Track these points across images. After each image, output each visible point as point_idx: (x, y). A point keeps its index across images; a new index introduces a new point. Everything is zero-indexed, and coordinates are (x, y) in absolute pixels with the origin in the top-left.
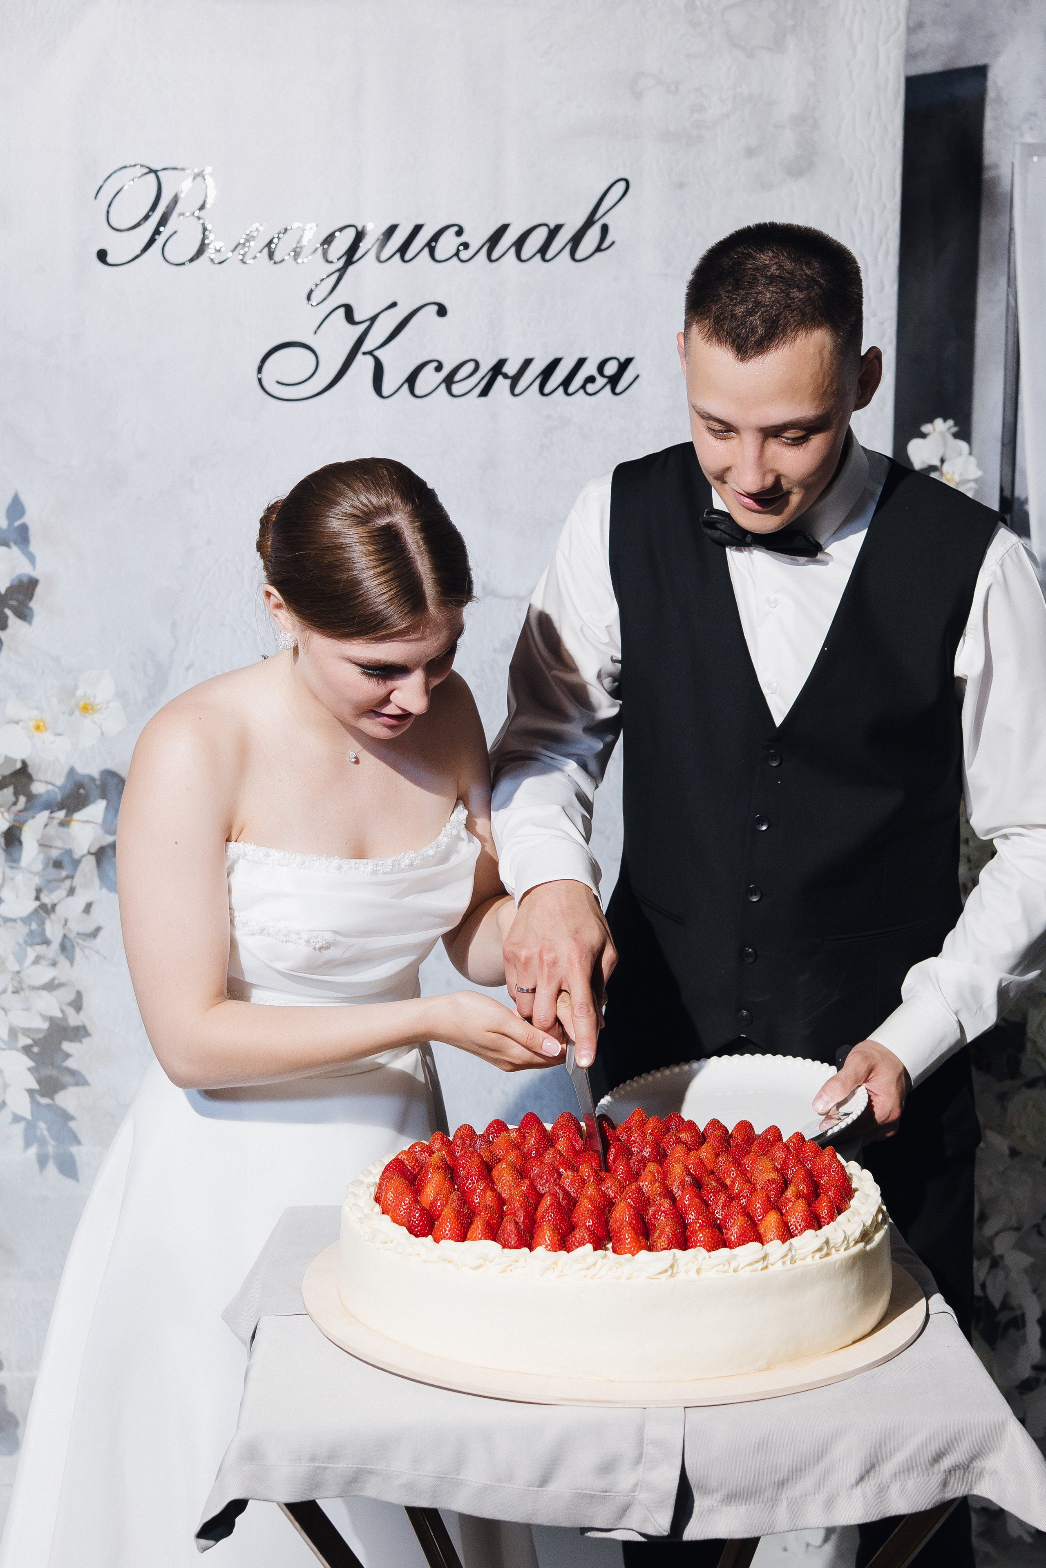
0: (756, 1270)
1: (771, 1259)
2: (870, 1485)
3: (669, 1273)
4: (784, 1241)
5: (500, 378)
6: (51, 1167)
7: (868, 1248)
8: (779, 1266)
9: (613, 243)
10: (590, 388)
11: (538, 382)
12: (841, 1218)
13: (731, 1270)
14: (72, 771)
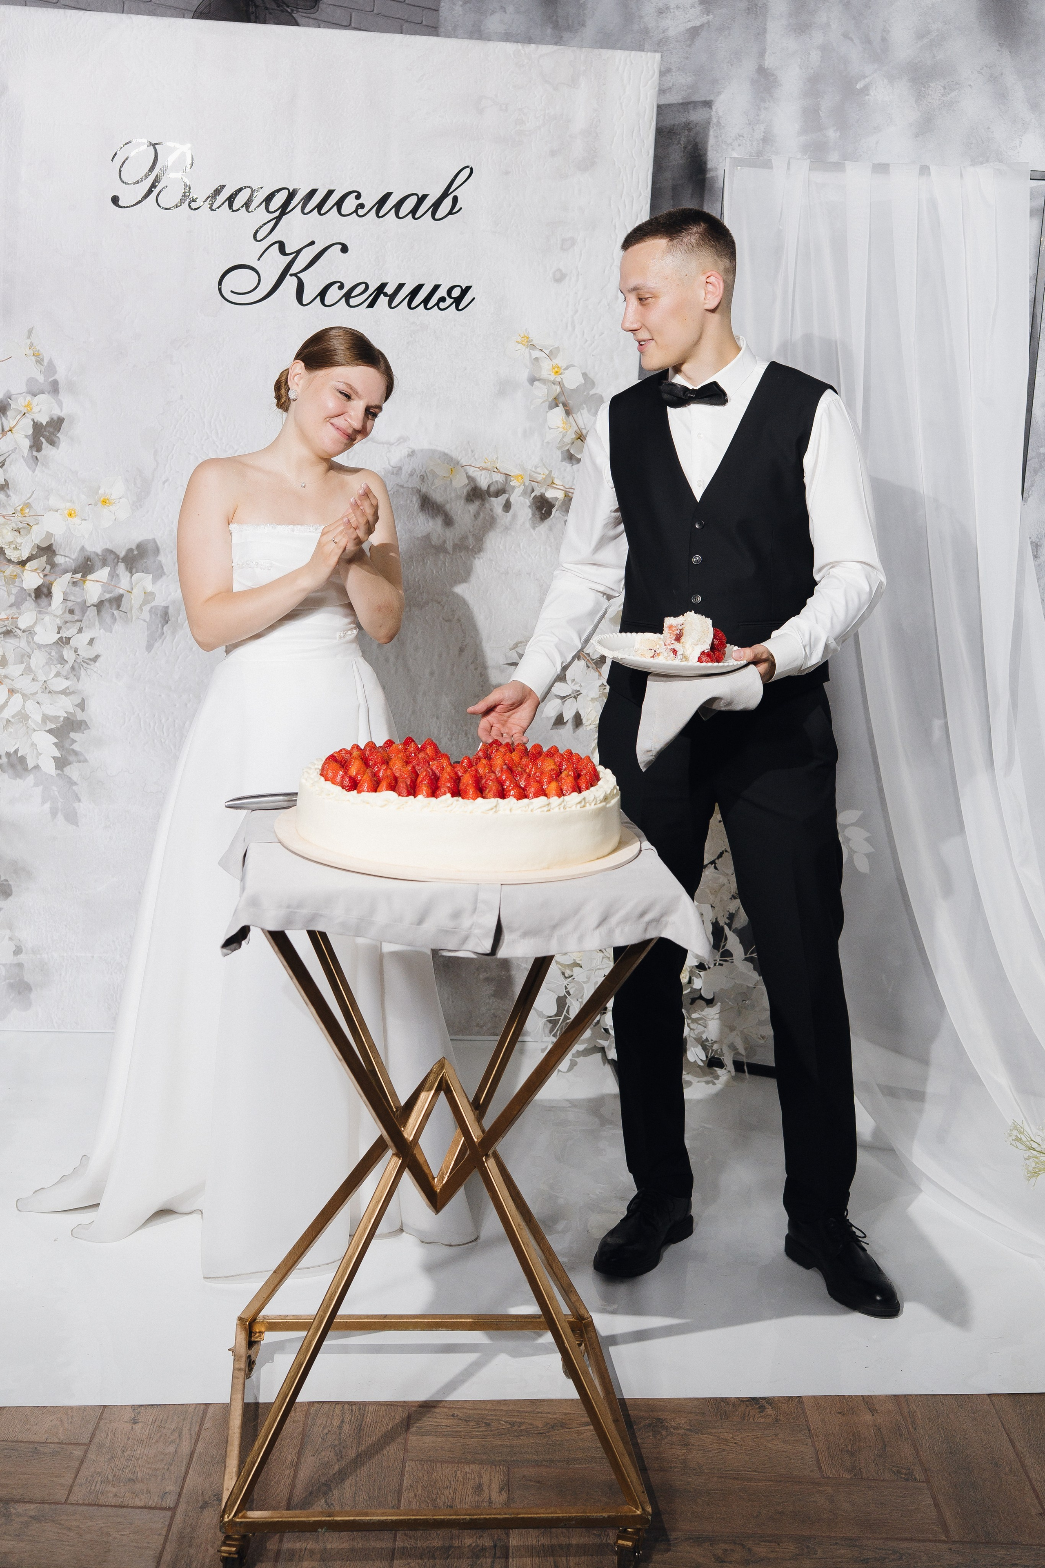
0: (543, 811)
1: (552, 806)
2: (603, 929)
3: (494, 810)
4: (559, 797)
5: (382, 295)
6: (60, 816)
7: (608, 806)
8: (556, 810)
9: (461, 209)
10: (442, 305)
11: (408, 298)
12: (592, 789)
13: (530, 810)
14: (83, 549)
